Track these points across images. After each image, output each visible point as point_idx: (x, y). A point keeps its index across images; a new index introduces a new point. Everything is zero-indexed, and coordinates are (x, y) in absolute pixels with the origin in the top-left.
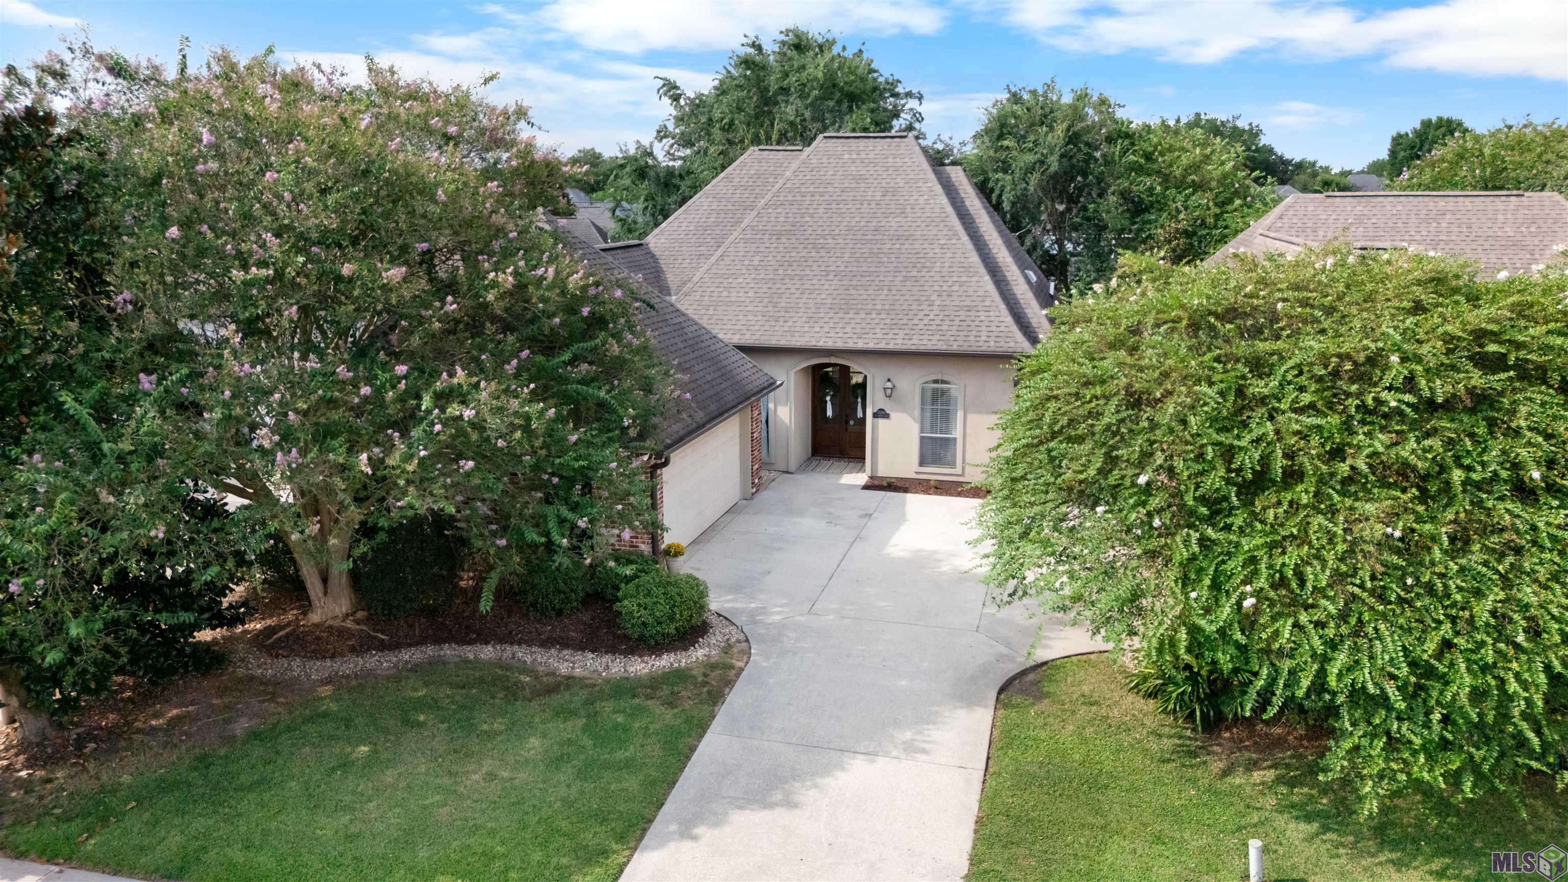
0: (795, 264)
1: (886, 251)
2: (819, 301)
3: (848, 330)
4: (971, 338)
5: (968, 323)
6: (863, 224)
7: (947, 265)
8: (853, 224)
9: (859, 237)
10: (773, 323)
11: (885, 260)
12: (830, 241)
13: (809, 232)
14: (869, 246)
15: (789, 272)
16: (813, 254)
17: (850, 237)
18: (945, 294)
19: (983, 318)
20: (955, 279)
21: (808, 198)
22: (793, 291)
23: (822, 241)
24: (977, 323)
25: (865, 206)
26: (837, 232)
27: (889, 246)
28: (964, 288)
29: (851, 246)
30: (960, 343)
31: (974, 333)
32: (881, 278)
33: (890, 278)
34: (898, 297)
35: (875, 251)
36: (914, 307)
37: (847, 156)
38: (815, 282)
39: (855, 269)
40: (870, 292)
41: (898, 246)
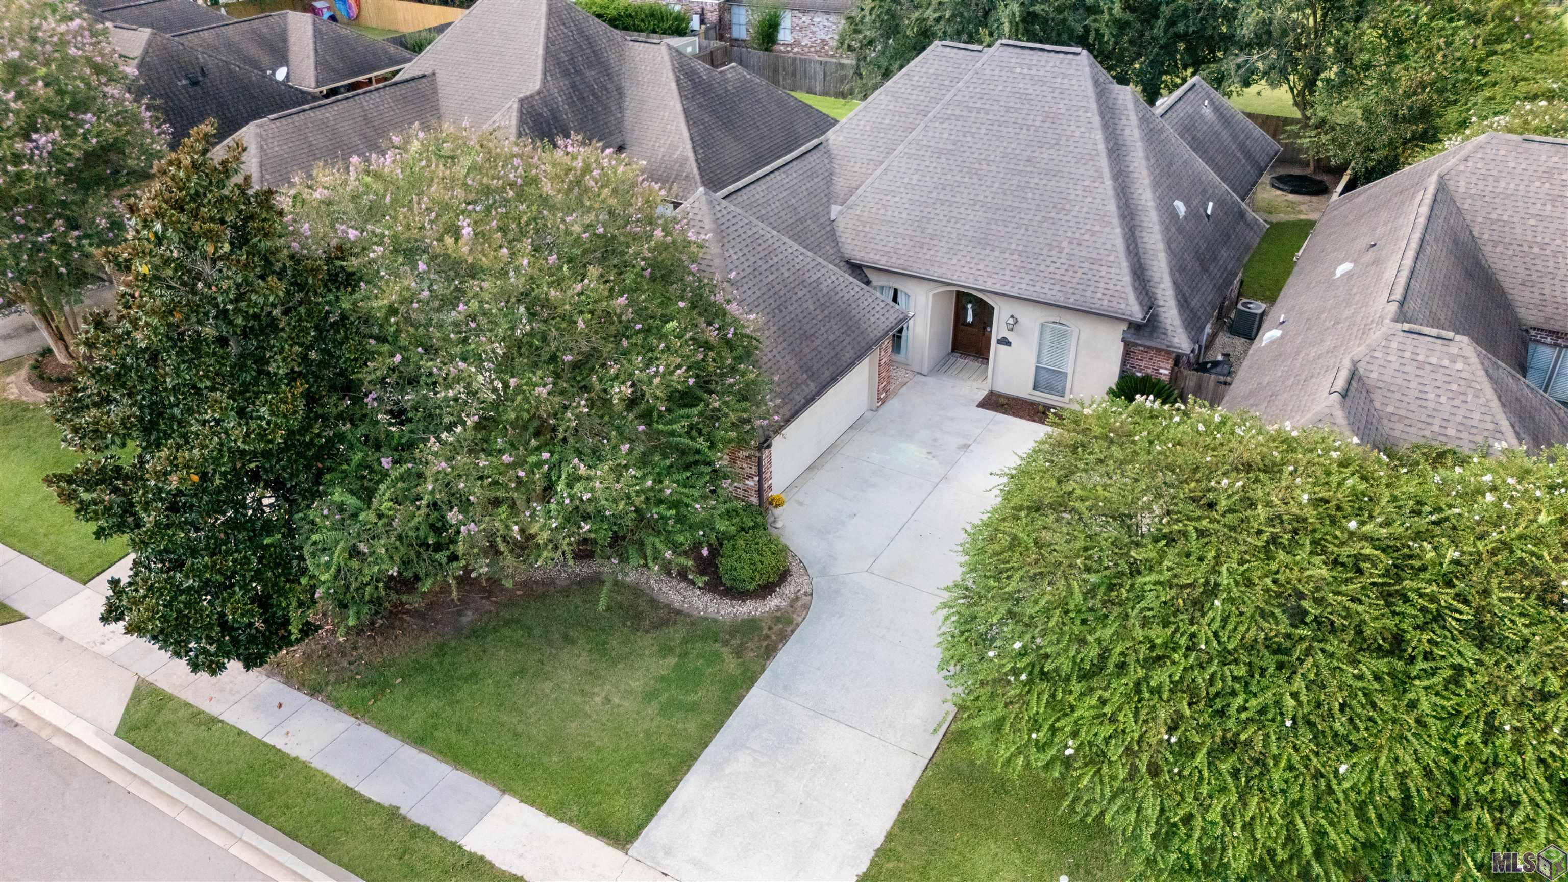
0: (949, 188)
1: (1032, 185)
2: (961, 232)
3: (980, 267)
4: (1089, 294)
5: (1090, 276)
6: (1017, 152)
7: (1085, 210)
8: (1009, 150)
9: (1012, 166)
10: (918, 249)
11: (1030, 195)
12: (985, 167)
13: (968, 154)
14: (1018, 177)
15: (941, 196)
16: (966, 180)
17: (1003, 165)
18: (1075, 242)
19: (1103, 274)
20: (1088, 227)
21: (974, 115)
22: (941, 217)
23: (977, 166)
24: (1096, 278)
25: (1024, 131)
26: (992, 158)
27: (1036, 180)
28: (1094, 238)
29: (1001, 175)
30: (1077, 297)
31: (1092, 289)
32: (1022, 215)
33: (1030, 217)
34: (1031, 239)
35: (1023, 184)
36: (1044, 252)
37: (1018, 70)
38: (962, 210)
39: (1000, 201)
40: (1009, 229)
41: (1044, 182)
